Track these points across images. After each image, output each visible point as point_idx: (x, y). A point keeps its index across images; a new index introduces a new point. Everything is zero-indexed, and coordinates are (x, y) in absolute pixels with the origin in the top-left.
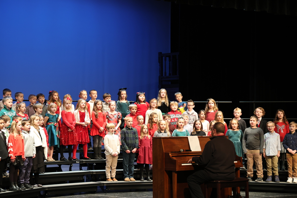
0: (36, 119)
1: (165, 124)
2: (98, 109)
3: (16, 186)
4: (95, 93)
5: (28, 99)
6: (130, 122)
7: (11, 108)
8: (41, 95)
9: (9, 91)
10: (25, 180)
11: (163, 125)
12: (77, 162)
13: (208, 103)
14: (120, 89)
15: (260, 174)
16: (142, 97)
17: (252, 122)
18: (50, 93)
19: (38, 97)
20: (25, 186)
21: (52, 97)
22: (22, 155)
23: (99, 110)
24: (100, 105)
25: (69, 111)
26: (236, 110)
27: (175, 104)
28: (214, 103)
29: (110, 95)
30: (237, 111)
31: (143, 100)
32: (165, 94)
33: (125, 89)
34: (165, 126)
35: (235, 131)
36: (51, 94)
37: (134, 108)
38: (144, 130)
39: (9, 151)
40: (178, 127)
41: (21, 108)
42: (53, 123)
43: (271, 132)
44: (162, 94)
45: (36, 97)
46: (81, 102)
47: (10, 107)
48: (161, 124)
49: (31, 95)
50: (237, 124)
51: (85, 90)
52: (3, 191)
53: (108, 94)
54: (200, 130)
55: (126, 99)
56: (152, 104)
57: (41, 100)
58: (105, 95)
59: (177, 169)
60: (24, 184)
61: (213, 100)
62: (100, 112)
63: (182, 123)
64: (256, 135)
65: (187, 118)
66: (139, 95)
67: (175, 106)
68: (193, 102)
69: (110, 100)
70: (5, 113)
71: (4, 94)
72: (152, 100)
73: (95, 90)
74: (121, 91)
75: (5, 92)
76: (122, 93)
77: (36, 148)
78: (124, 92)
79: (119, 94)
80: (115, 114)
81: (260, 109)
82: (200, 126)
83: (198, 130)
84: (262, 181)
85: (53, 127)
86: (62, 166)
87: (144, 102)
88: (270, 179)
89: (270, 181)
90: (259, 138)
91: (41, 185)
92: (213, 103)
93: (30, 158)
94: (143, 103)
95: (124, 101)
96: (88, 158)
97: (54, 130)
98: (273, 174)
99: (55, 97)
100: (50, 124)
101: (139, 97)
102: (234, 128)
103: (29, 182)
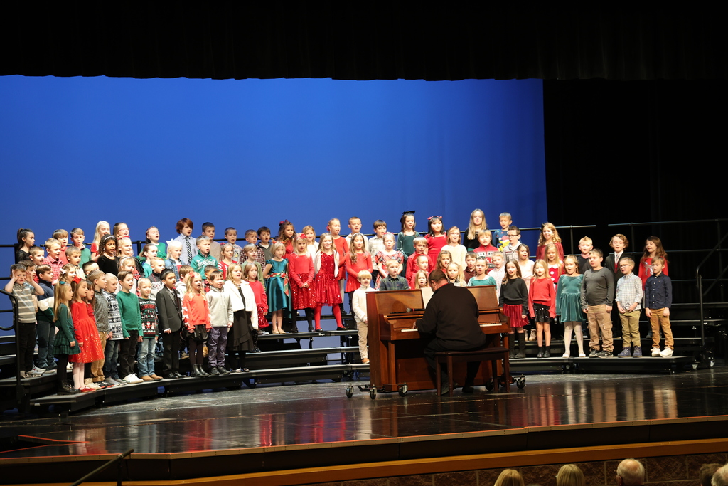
0: (235, 269)
1: (456, 269)
2: (356, 249)
3: (200, 370)
4: (356, 223)
5: (244, 237)
6: (393, 267)
7: (208, 254)
8: (265, 229)
9: (211, 225)
10: (218, 362)
11: (453, 271)
12: (320, 334)
13: (542, 231)
14: (405, 213)
15: (609, 344)
16: (437, 224)
17: (592, 260)
18: (281, 225)
19: (259, 233)
20: (219, 370)
21: (284, 231)
22: (205, 323)
23: (359, 249)
24: (359, 241)
25: (302, 254)
26: (585, 240)
27: (486, 235)
28: (553, 230)
29: (385, 223)
30: (585, 243)
31: (438, 230)
32: (481, 219)
33: (413, 212)
34: (456, 273)
35: (572, 276)
36: (282, 227)
37: (421, 244)
38: (419, 280)
39: (183, 319)
40: (476, 273)
41: (225, 252)
42: (278, 274)
43: (626, 274)
44: (475, 219)
45: (255, 234)
46: (325, 240)
47: (206, 252)
48: (449, 269)
49: (248, 231)
50: (574, 265)
51: (338, 218)
52: (179, 377)
53: (381, 221)
54: (515, 277)
55: (414, 229)
56: (452, 237)
57: (264, 237)
58: (377, 223)
59: (394, 337)
60: (217, 367)
61: (550, 225)
62: (361, 252)
63: (480, 267)
64: (598, 281)
65: (499, 258)
66: (431, 223)
67: (485, 238)
68: (518, 229)
69: (385, 230)
70: (198, 261)
71: (204, 230)
72: (451, 230)
73: (356, 218)
74: (405, 215)
75: (204, 227)
76: (407, 219)
77: (234, 312)
78: (410, 219)
79: (403, 221)
80: (393, 256)
81: (620, 237)
82: (515, 269)
83: (512, 276)
84: (612, 357)
85: (279, 279)
86: (302, 341)
87: (441, 232)
88: (626, 351)
89: (625, 355)
90: (605, 286)
91: (247, 370)
92: (550, 229)
93: (222, 329)
94: (440, 235)
95: (409, 233)
96: (343, 327)
97: (281, 284)
98: (632, 343)
99: (288, 232)
100: (274, 276)
101: (432, 225)
102: (570, 272)
103: (223, 364)
